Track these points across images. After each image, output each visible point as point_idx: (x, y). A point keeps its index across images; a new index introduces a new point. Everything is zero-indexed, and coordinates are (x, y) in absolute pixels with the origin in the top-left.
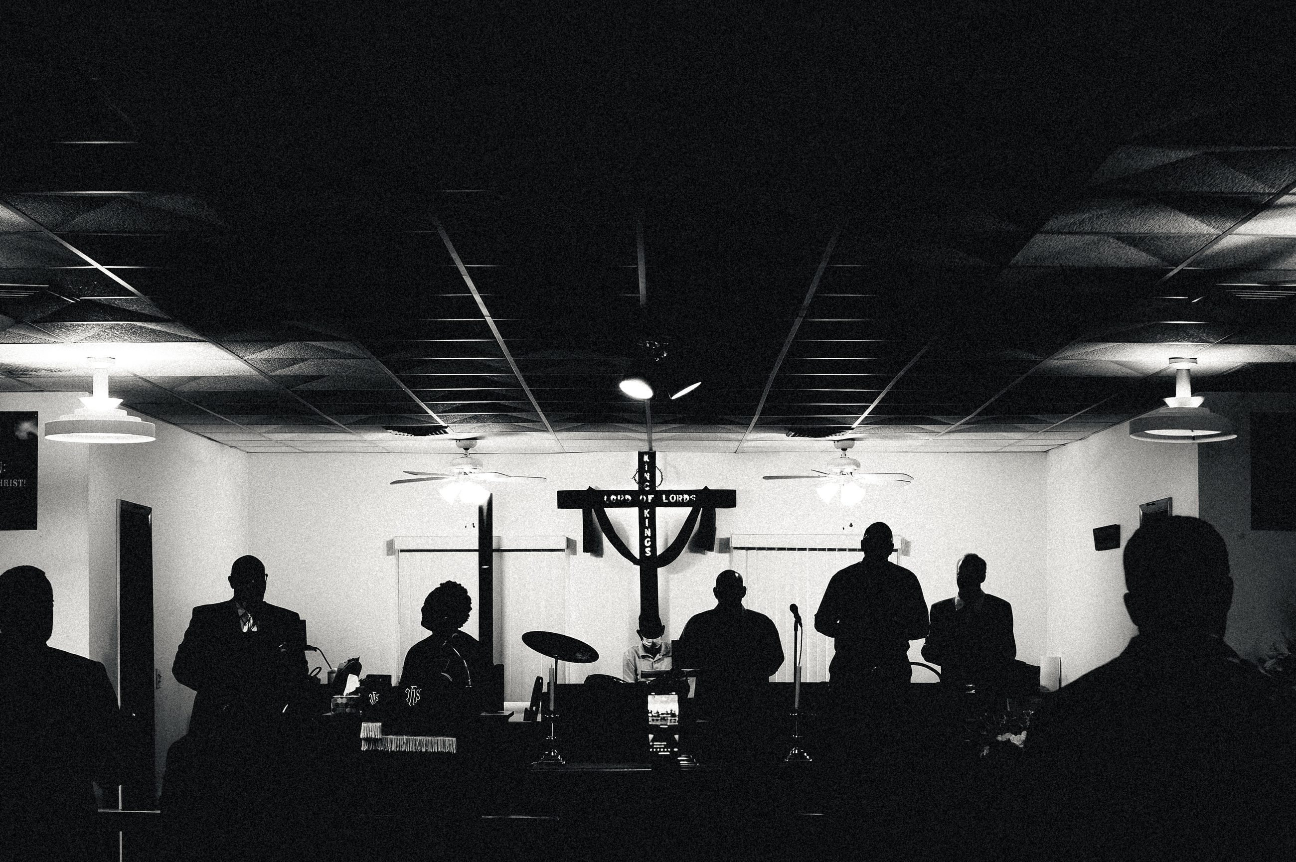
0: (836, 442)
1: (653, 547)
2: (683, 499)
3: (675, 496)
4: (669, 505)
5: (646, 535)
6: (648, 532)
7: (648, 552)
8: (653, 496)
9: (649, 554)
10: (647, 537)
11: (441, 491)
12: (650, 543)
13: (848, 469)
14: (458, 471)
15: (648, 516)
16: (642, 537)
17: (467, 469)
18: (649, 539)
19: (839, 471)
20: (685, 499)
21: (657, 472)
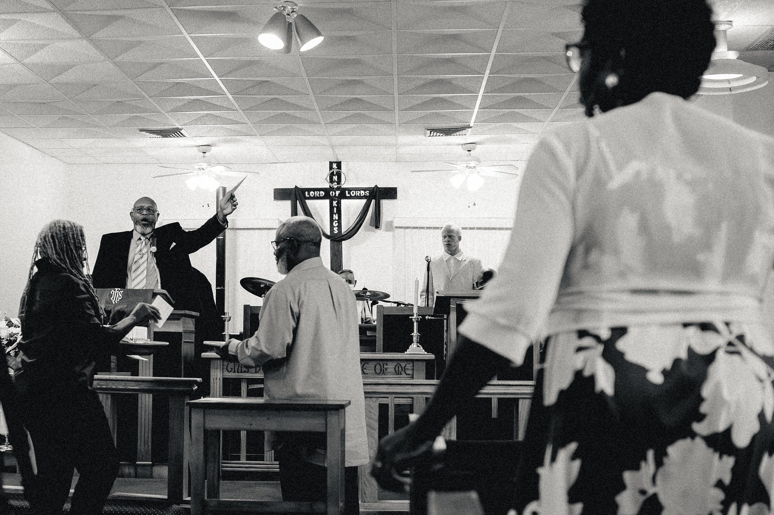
0: (463, 145)
1: (340, 227)
2: (360, 194)
3: (354, 192)
4: (351, 197)
5: (334, 219)
6: (336, 217)
7: (336, 230)
8: (339, 192)
9: (336, 231)
10: (336, 220)
11: (187, 182)
12: (337, 224)
13: (472, 164)
14: (198, 167)
15: (336, 205)
16: (332, 220)
17: (204, 166)
18: (336, 222)
19: (465, 165)
20: (361, 194)
21: (342, 175)
